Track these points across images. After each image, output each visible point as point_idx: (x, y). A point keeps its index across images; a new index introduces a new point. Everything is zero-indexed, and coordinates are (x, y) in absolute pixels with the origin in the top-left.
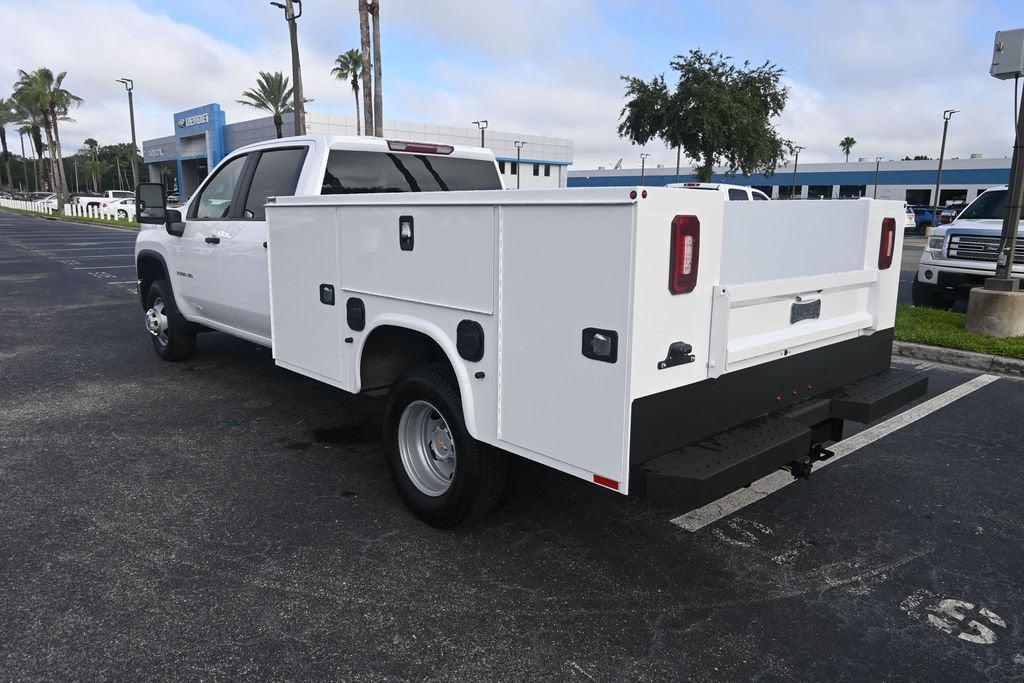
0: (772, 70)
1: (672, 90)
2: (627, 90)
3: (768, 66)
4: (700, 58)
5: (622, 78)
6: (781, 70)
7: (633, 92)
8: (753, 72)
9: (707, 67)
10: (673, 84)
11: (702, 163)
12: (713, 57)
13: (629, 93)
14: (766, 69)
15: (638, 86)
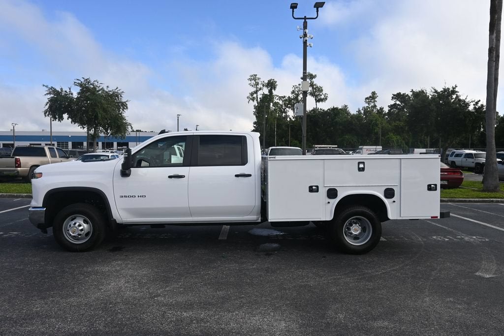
0: (119, 91)
1: (75, 95)
2: (47, 92)
3: (117, 89)
4: (89, 82)
5: (44, 85)
6: (123, 92)
7: (50, 93)
8: (110, 91)
9: (92, 86)
10: (75, 92)
11: (92, 132)
12: (95, 82)
13: (47, 94)
14: (116, 91)
15: (53, 91)
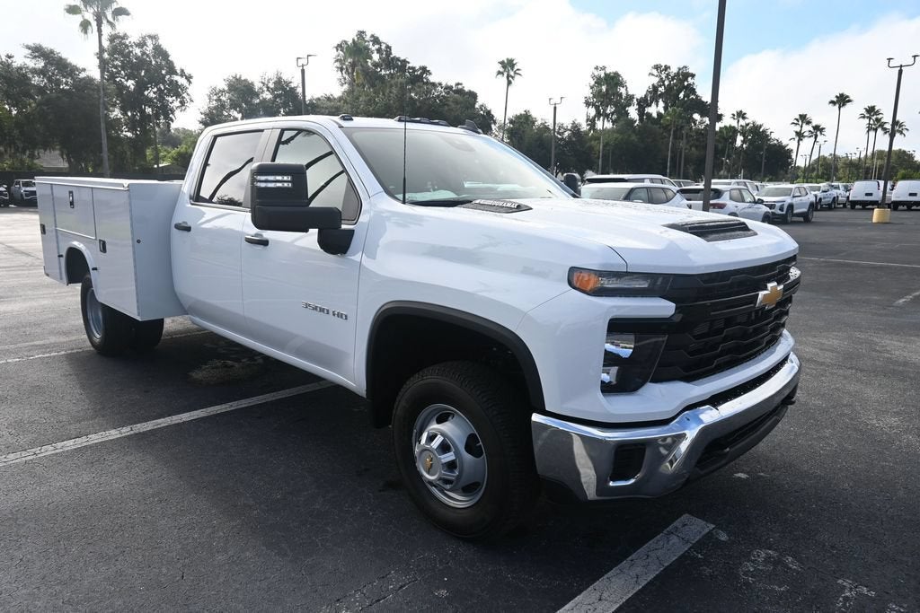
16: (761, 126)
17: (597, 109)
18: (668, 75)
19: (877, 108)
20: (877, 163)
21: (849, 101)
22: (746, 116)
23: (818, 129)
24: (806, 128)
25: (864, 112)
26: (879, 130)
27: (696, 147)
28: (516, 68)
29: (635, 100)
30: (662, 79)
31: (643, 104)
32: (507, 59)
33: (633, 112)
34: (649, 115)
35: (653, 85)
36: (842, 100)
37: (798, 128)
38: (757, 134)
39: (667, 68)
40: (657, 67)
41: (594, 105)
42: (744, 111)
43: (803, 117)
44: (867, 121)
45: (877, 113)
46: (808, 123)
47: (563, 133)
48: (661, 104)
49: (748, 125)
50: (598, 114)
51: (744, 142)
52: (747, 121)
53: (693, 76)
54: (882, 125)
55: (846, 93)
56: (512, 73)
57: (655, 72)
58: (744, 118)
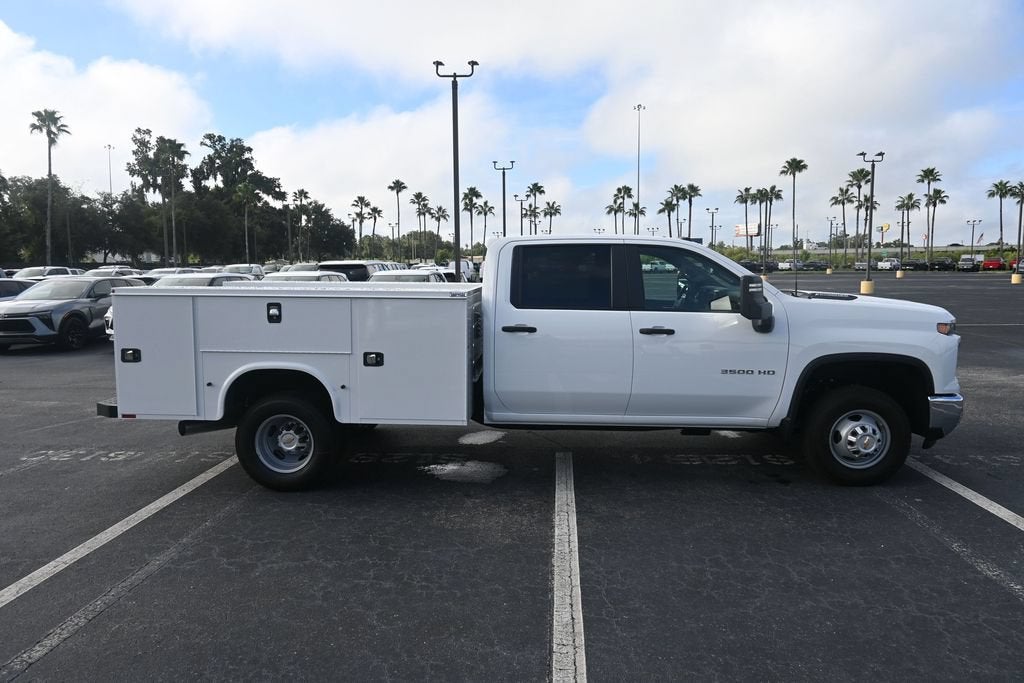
16: (323, 205)
17: (144, 178)
18: (223, 146)
19: (423, 196)
20: (415, 243)
21: (405, 187)
22: (308, 195)
23: (376, 211)
24: (366, 210)
25: (413, 197)
26: (427, 214)
27: (261, 225)
28: (59, 124)
29: (189, 172)
30: (216, 150)
31: (198, 175)
32: (45, 111)
33: (188, 185)
34: (206, 188)
35: (209, 156)
36: (398, 186)
37: (358, 210)
38: (319, 213)
39: (221, 139)
40: (210, 137)
41: (139, 173)
42: (306, 190)
43: (361, 200)
44: (417, 206)
45: (424, 199)
46: (367, 205)
47: (111, 205)
48: (220, 178)
49: (311, 204)
50: (147, 185)
51: (308, 221)
52: (309, 201)
53: (250, 150)
54: (429, 211)
55: (402, 180)
56: (54, 129)
57: (208, 142)
58: (306, 197)
